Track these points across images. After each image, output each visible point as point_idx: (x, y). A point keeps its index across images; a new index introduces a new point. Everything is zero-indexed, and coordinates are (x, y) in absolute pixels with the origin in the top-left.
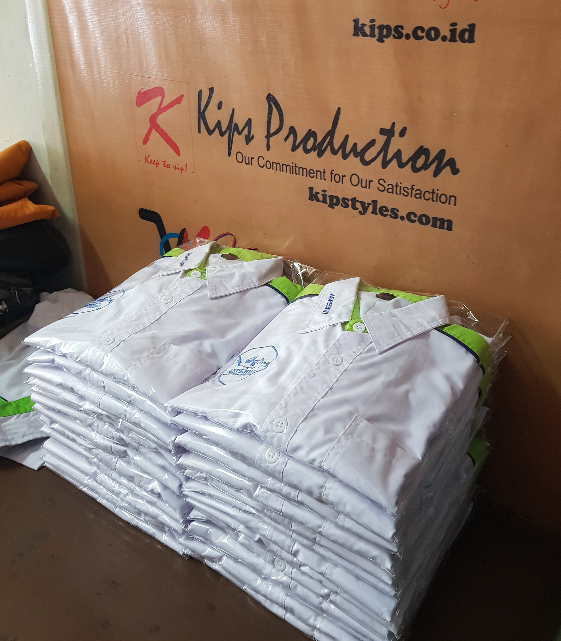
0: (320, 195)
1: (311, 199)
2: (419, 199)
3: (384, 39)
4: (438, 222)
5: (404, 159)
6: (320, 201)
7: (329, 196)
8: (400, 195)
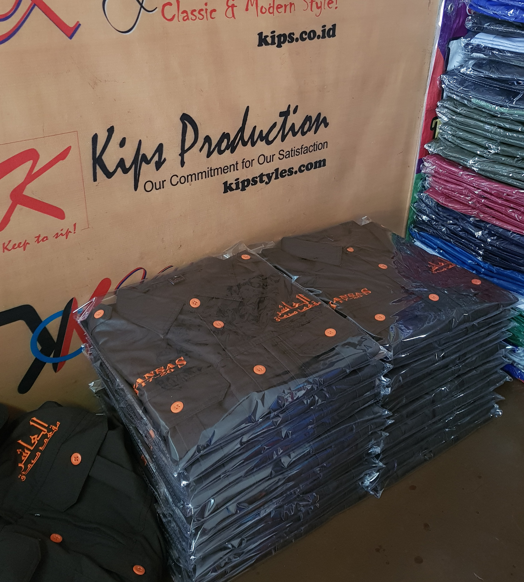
1: (225, 192)
3: (282, 45)
4: (318, 164)
6: (233, 190)
7: (241, 182)
8: (294, 156)
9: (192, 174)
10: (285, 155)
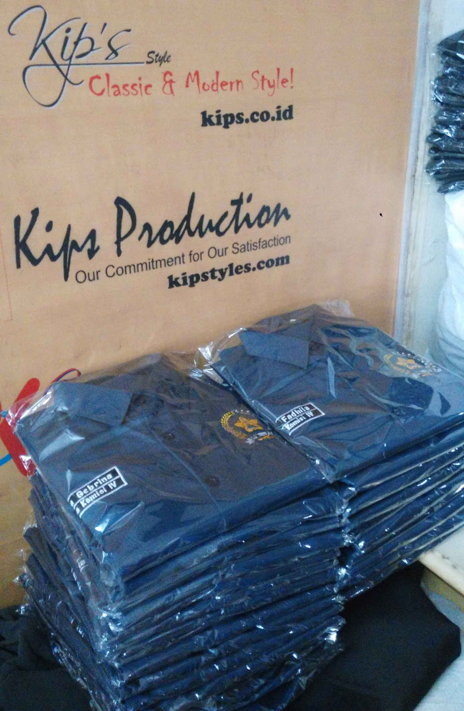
0: (180, 278)
1: (171, 286)
2: (266, 249)
3: (230, 126)
4: (280, 261)
5: (252, 219)
6: (180, 285)
7: (189, 277)
8: (251, 250)
9: (130, 265)
10: (240, 249)
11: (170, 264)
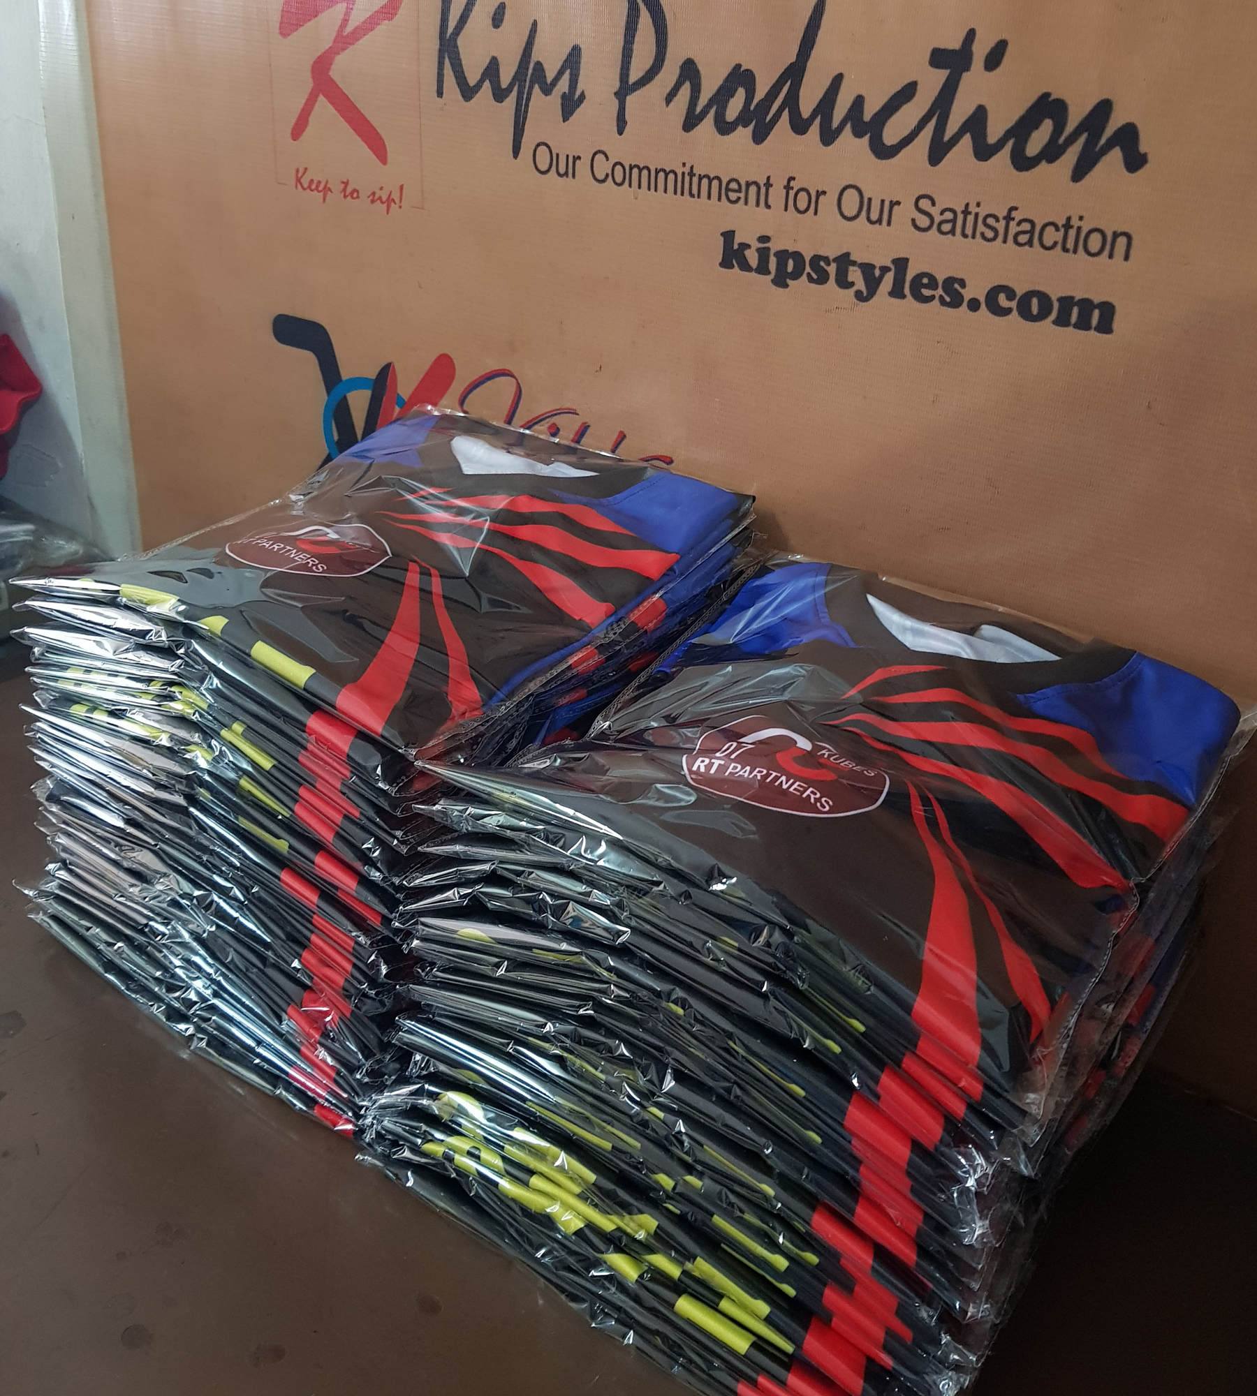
0: (754, 248)
1: (726, 264)
2: (1027, 247)
4: (1075, 310)
5: (995, 131)
6: (751, 269)
7: (776, 254)
8: (974, 237)
9: (641, 166)
10: (938, 219)
11: (733, 196)
